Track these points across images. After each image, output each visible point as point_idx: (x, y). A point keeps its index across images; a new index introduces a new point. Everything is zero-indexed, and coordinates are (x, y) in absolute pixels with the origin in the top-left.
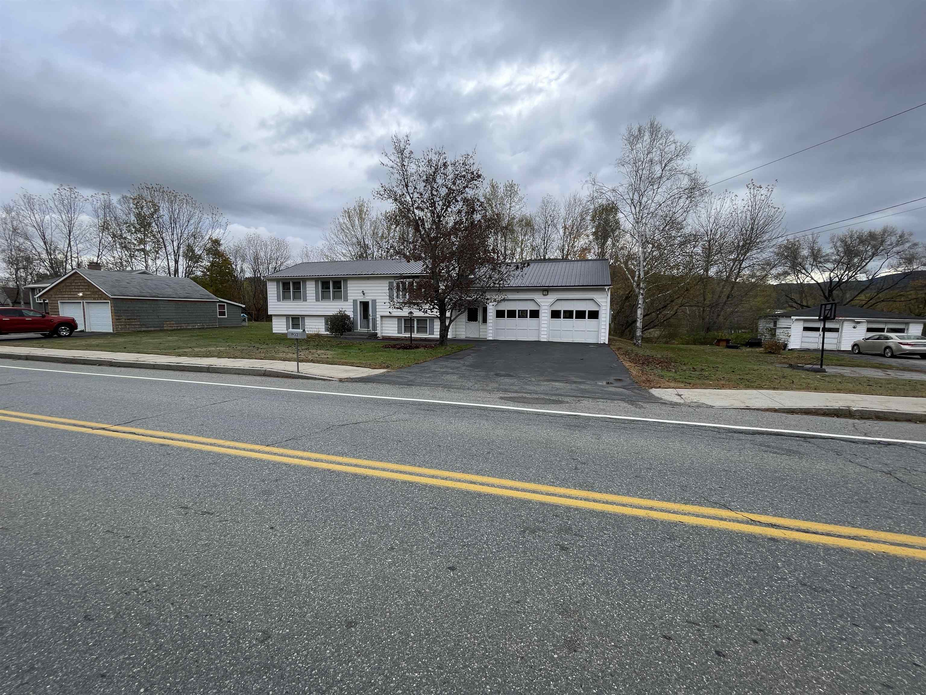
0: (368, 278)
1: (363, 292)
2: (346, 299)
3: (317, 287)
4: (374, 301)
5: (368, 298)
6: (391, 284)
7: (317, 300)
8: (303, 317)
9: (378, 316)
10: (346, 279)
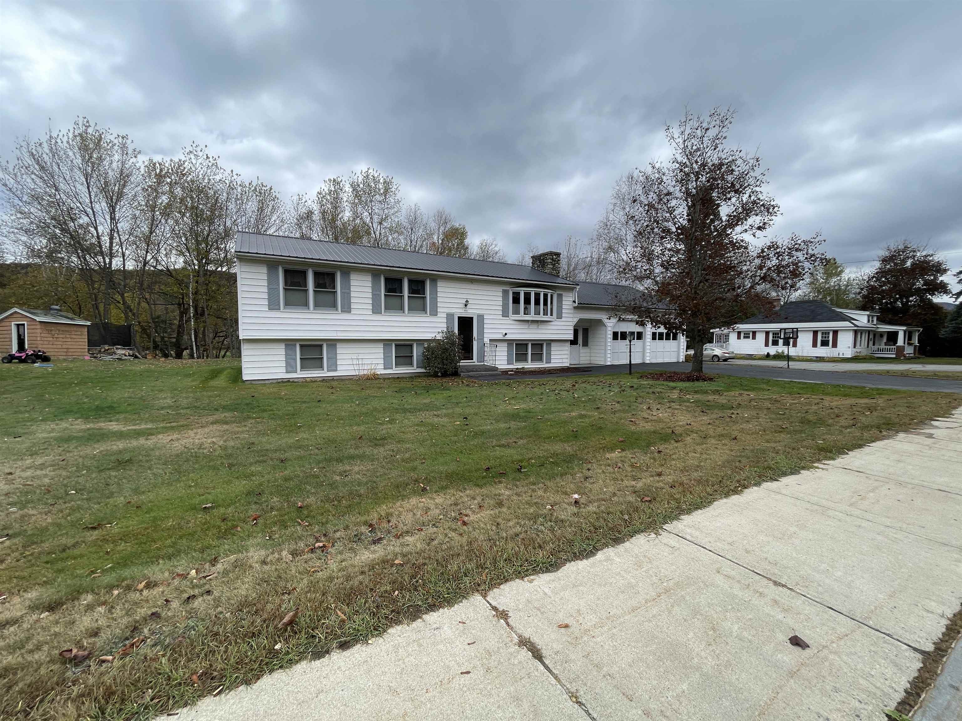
0: (472, 281)
1: (467, 301)
2: (434, 313)
3: (375, 288)
4: (481, 318)
5: (470, 312)
6: (505, 293)
7: (376, 310)
8: (333, 343)
9: (486, 340)
10: (434, 279)
